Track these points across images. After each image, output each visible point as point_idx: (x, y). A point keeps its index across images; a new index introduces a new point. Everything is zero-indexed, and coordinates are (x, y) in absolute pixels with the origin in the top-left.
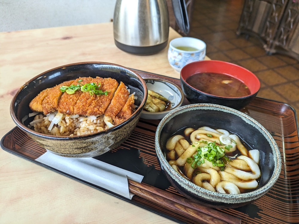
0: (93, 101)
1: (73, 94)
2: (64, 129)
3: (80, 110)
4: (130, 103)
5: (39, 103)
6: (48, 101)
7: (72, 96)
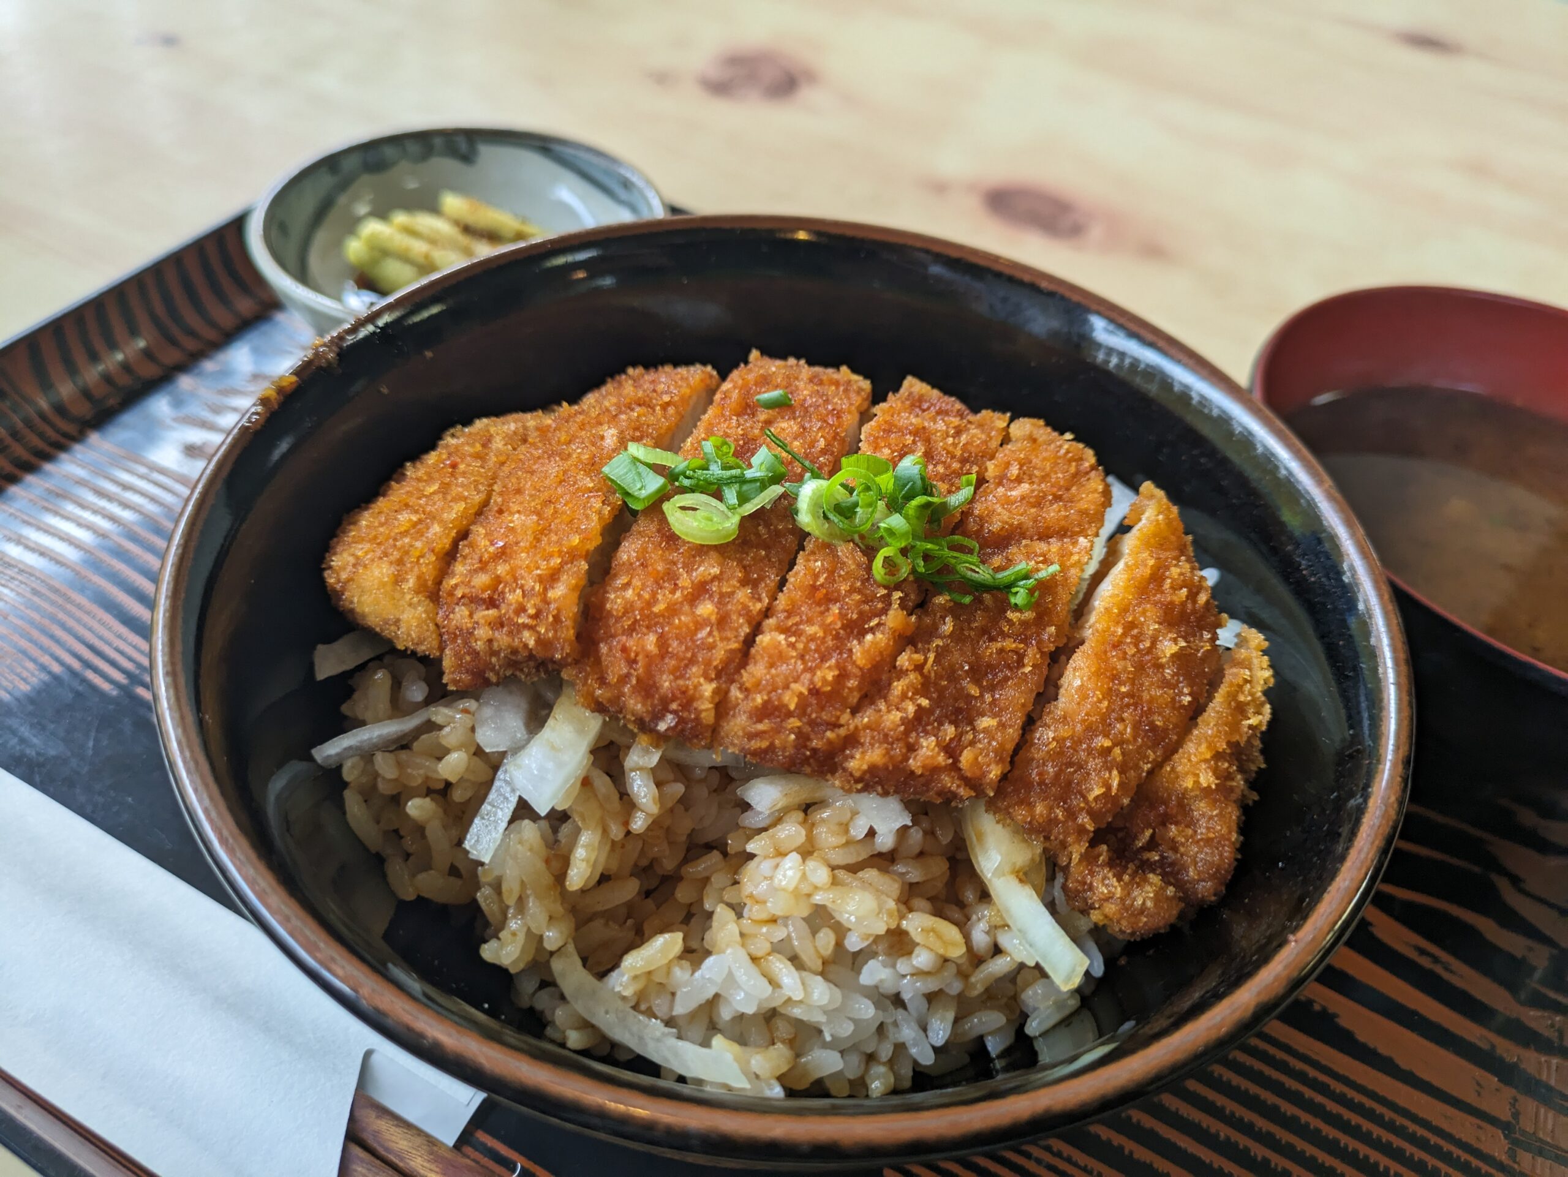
0: (904, 660)
1: (722, 550)
2: (602, 859)
3: (778, 730)
4: (1235, 726)
5: (411, 582)
6: (498, 580)
7: (709, 568)
